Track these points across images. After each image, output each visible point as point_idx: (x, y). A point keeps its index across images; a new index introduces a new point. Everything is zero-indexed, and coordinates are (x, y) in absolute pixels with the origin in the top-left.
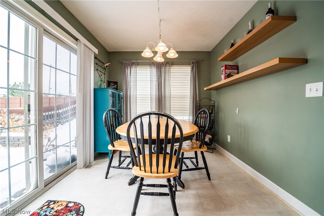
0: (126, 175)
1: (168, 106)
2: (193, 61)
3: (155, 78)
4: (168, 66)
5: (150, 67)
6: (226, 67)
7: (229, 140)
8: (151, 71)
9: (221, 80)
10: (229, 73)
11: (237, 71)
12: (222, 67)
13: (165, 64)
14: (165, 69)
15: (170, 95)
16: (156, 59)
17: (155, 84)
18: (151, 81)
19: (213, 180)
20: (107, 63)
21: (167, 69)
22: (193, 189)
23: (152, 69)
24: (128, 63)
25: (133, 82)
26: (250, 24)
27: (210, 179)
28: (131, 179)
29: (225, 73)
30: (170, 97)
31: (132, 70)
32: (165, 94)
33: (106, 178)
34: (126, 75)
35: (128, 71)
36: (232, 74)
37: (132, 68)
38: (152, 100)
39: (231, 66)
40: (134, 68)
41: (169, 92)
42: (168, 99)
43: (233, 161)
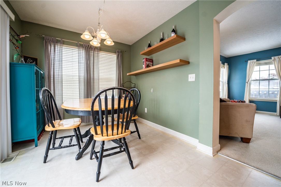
0: (67, 154)
1: (97, 87)
2: (118, 50)
3: (83, 61)
4: (96, 50)
5: (78, 49)
6: (147, 60)
7: (146, 112)
8: (79, 53)
9: (142, 68)
10: (148, 64)
11: (152, 63)
12: (143, 59)
13: (94, 48)
14: (94, 53)
15: (98, 77)
16: (93, 43)
17: (83, 66)
18: (79, 63)
19: (142, 138)
20: (23, 35)
21: (95, 53)
22: (132, 147)
23: (80, 51)
24: (52, 40)
25: (58, 61)
26: (162, 34)
27: (140, 138)
28: (78, 154)
29: (146, 64)
30: (99, 80)
31: (56, 48)
32: (94, 76)
33: (45, 162)
34: (49, 53)
35: (51, 48)
36: (149, 65)
37: (56, 46)
38: (80, 81)
39: (149, 59)
40: (59, 46)
41: (97, 75)
42: (97, 81)
43: (149, 125)
